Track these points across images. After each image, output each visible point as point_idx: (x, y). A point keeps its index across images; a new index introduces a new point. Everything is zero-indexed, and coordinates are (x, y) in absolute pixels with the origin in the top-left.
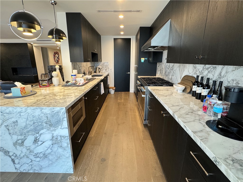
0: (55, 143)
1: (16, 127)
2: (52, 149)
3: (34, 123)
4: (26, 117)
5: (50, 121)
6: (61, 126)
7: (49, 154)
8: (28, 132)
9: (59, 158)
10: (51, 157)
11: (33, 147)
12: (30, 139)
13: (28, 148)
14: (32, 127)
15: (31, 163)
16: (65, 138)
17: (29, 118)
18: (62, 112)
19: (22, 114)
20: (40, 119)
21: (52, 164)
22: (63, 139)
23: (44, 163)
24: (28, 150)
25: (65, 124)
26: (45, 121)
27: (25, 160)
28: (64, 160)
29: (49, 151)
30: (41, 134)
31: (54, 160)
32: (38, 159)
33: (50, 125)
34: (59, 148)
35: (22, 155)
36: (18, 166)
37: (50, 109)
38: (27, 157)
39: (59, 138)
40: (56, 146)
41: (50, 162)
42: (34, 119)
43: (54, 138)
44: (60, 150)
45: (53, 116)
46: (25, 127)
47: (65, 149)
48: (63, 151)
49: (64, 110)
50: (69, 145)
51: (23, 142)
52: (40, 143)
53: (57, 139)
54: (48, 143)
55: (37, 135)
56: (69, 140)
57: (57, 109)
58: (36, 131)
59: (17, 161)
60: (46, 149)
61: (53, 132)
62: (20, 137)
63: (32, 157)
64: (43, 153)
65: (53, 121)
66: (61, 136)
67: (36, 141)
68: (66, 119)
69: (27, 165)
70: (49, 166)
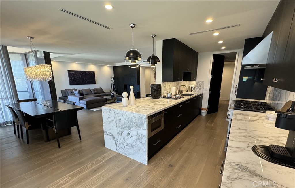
0: (138, 139)
1: (120, 122)
2: (136, 142)
3: (129, 122)
4: (125, 117)
5: (137, 123)
6: (143, 128)
7: (134, 145)
8: (125, 127)
9: (139, 150)
10: (135, 148)
11: (126, 138)
12: (126, 132)
13: (124, 138)
14: (127, 125)
15: (124, 149)
16: (144, 137)
17: (126, 118)
18: (144, 118)
19: (123, 115)
20: (132, 120)
21: (135, 153)
22: (143, 137)
23: (131, 151)
24: (124, 139)
25: (145, 126)
26: (134, 122)
27: (121, 145)
28: (142, 153)
29: (134, 143)
30: (131, 130)
31: (136, 151)
32: (128, 147)
33: (137, 125)
34: (140, 143)
35: (120, 142)
36: (118, 148)
37: (138, 114)
38: (123, 144)
39: (141, 136)
40: (138, 141)
41: (134, 152)
42: (129, 119)
43: (138, 135)
44: (141, 145)
45: (139, 120)
46: (124, 124)
47: (143, 145)
48: (142, 146)
49: (145, 117)
50: (146, 143)
51: (122, 133)
52: (130, 136)
53: (139, 136)
54: (134, 138)
55: (130, 131)
56: (146, 139)
57: (142, 115)
58: (129, 127)
59: (117, 145)
60: (133, 141)
61: (138, 131)
62: (121, 130)
63: (125, 145)
64: (131, 144)
65: (139, 123)
66: (142, 135)
67: (128, 134)
68: (146, 123)
69: (122, 150)
70: (133, 154)
